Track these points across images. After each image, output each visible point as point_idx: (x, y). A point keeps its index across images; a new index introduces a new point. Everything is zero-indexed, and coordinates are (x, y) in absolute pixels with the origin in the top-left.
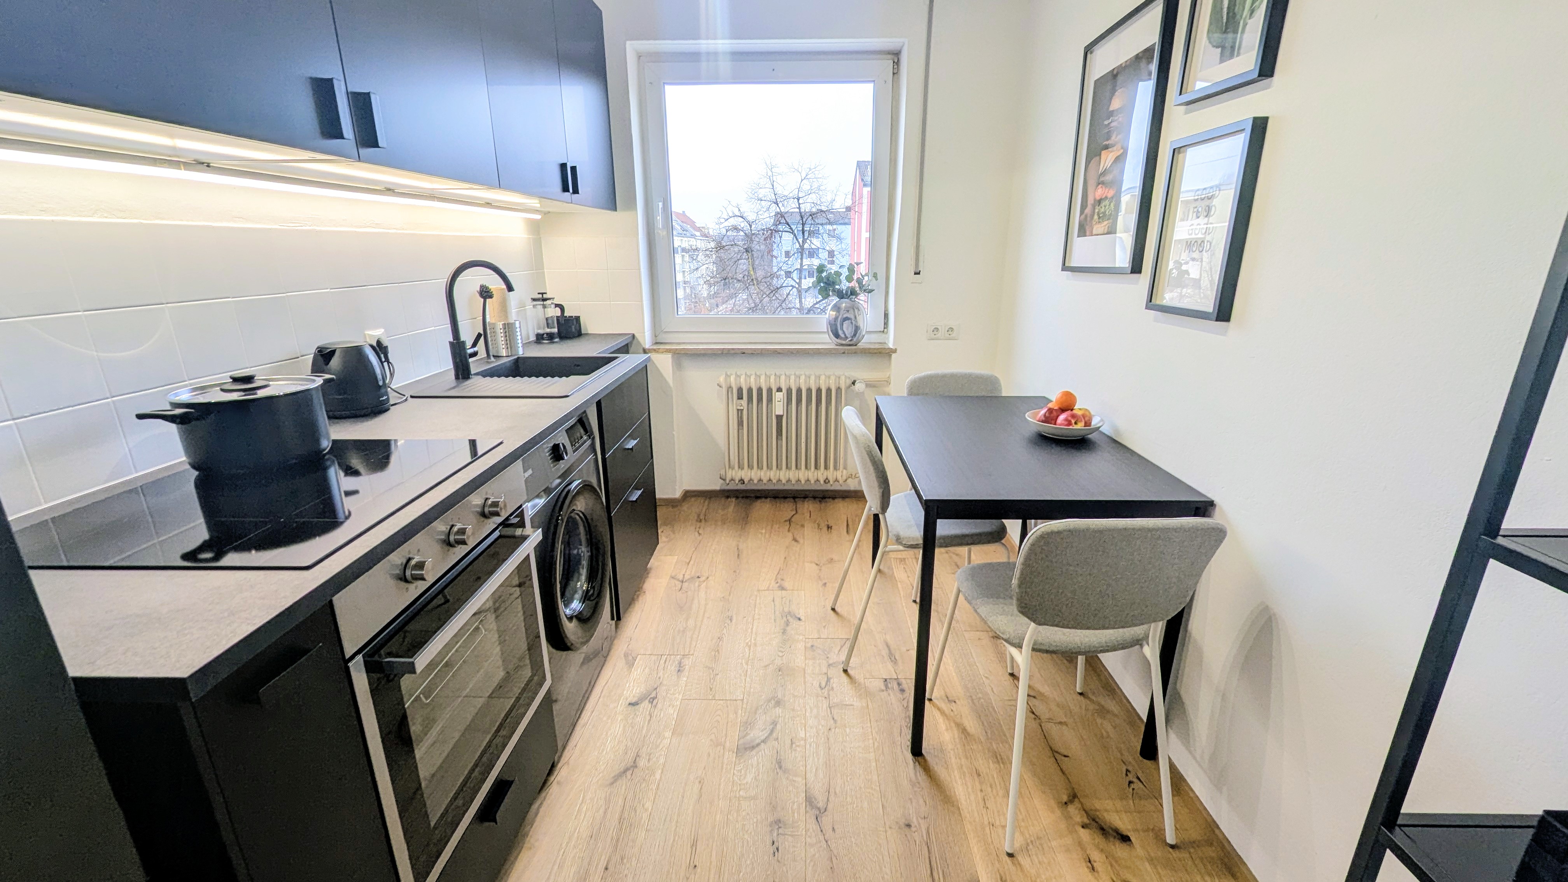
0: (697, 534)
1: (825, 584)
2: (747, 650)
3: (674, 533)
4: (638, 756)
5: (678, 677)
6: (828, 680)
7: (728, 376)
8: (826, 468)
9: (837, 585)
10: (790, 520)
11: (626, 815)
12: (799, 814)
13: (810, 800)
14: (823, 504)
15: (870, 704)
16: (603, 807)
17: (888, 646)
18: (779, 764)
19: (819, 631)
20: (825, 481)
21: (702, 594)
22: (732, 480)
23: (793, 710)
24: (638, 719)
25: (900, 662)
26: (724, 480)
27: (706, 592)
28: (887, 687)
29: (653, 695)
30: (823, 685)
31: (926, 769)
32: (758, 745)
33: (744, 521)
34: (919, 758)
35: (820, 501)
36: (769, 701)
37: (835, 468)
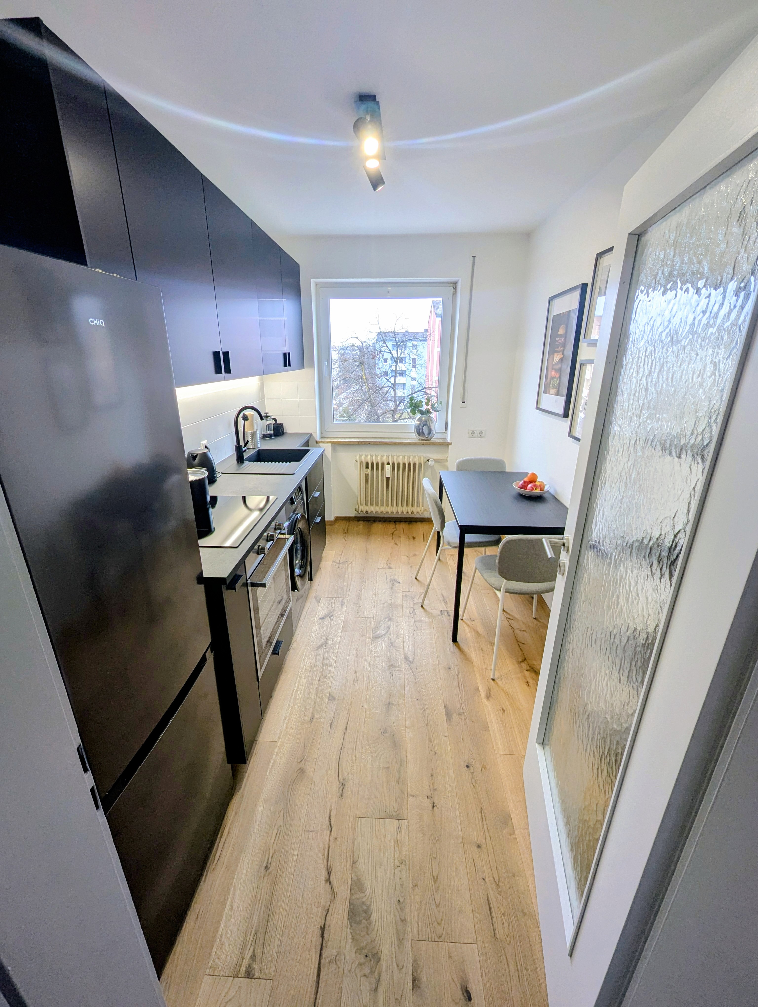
0: (344, 540)
1: (412, 566)
2: (374, 596)
3: (332, 539)
4: (327, 639)
5: (342, 607)
6: (414, 610)
7: (361, 456)
8: (412, 505)
9: (418, 567)
10: (392, 534)
11: (325, 661)
12: (401, 663)
13: (406, 658)
14: (410, 526)
15: (433, 621)
16: (315, 659)
17: (443, 596)
18: (392, 643)
19: (409, 589)
20: (412, 513)
21: (350, 570)
22: (362, 511)
23: (397, 622)
24: (325, 625)
25: (449, 603)
26: (358, 511)
27: (351, 569)
28: (442, 614)
29: (331, 615)
30: (411, 612)
31: (459, 647)
32: (382, 636)
33: (368, 534)
34: (456, 643)
35: (409, 524)
36: (386, 618)
37: (417, 506)
